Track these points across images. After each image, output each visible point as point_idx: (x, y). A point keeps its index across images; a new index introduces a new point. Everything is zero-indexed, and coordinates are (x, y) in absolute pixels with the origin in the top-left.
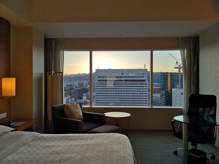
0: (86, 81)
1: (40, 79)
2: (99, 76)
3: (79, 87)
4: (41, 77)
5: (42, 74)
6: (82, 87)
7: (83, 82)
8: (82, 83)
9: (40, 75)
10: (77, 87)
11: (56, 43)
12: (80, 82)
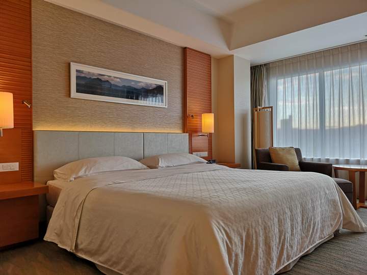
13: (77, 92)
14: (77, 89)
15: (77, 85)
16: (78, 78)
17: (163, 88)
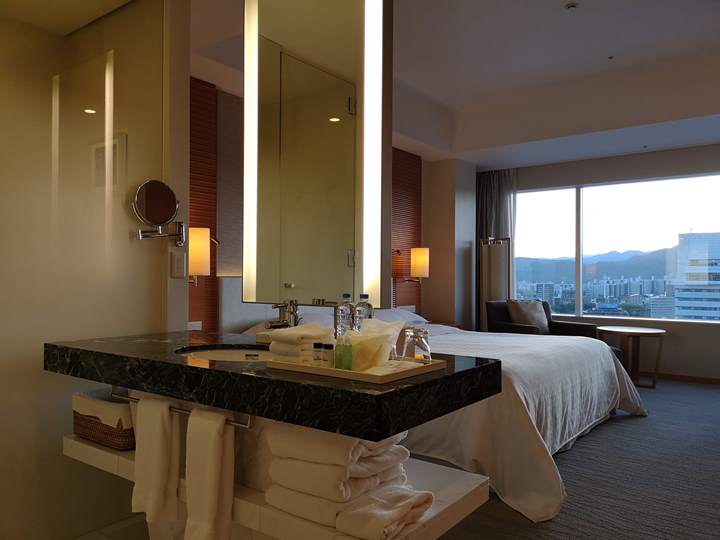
0: (638, 279)
1: (467, 253)
2: (693, 261)
3: (611, 301)
4: (470, 249)
5: (471, 243)
6: (623, 302)
7: (626, 281)
8: (626, 285)
9: (468, 246)
10: (603, 300)
11: (499, 178)
12: (618, 282)
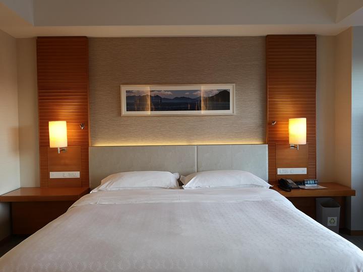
13: (127, 111)
14: (127, 108)
15: (127, 104)
16: (128, 98)
17: (229, 93)
